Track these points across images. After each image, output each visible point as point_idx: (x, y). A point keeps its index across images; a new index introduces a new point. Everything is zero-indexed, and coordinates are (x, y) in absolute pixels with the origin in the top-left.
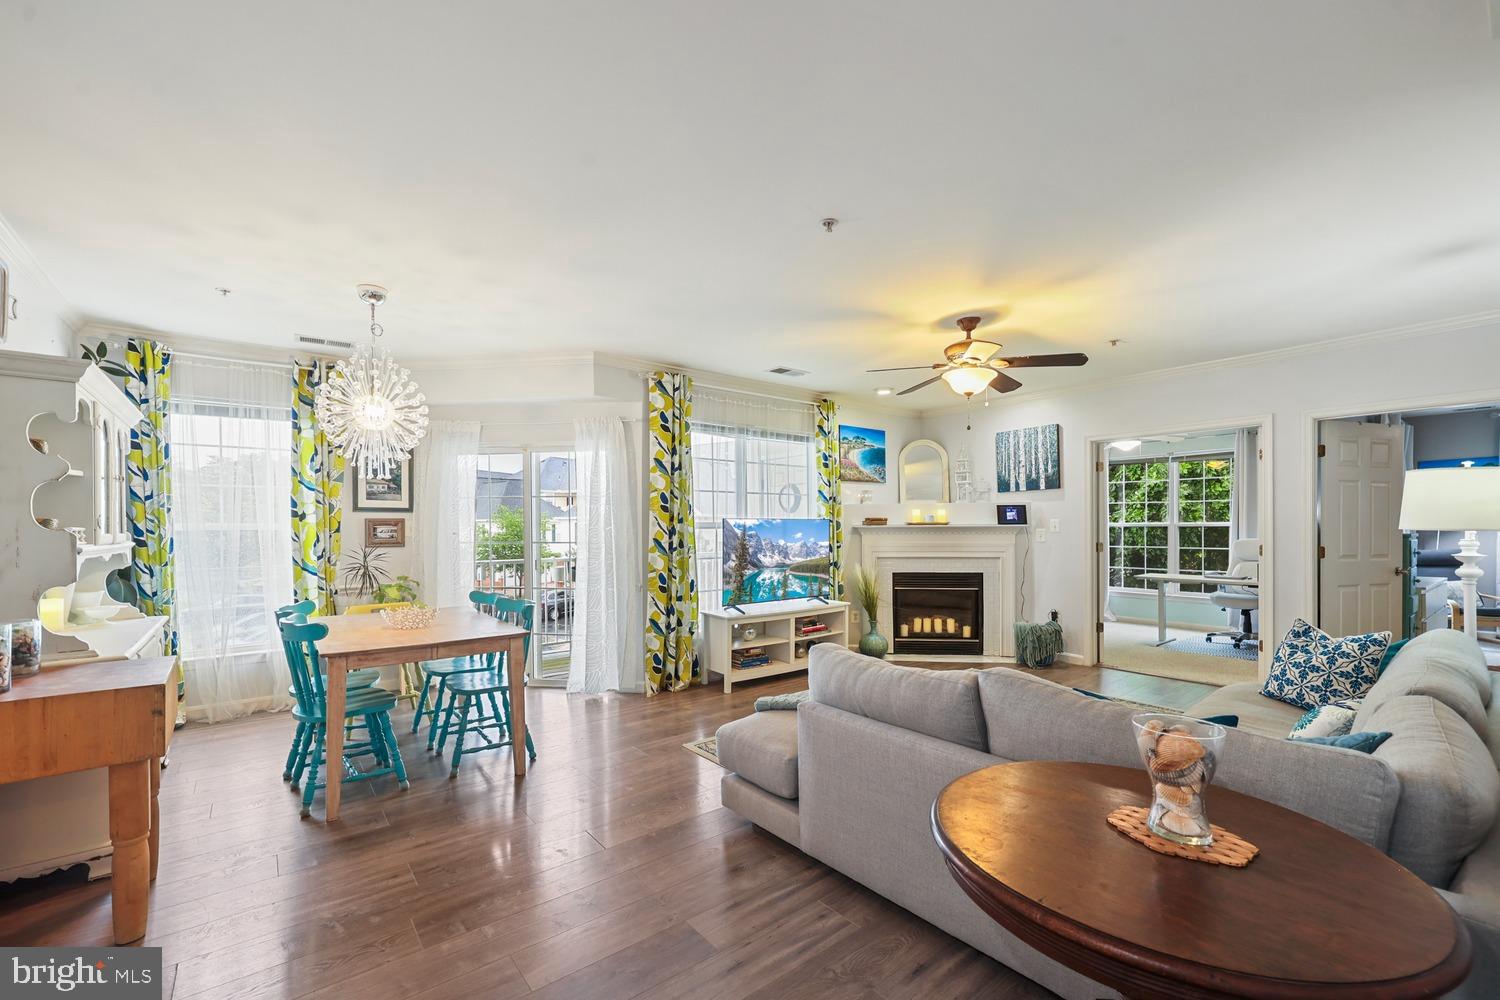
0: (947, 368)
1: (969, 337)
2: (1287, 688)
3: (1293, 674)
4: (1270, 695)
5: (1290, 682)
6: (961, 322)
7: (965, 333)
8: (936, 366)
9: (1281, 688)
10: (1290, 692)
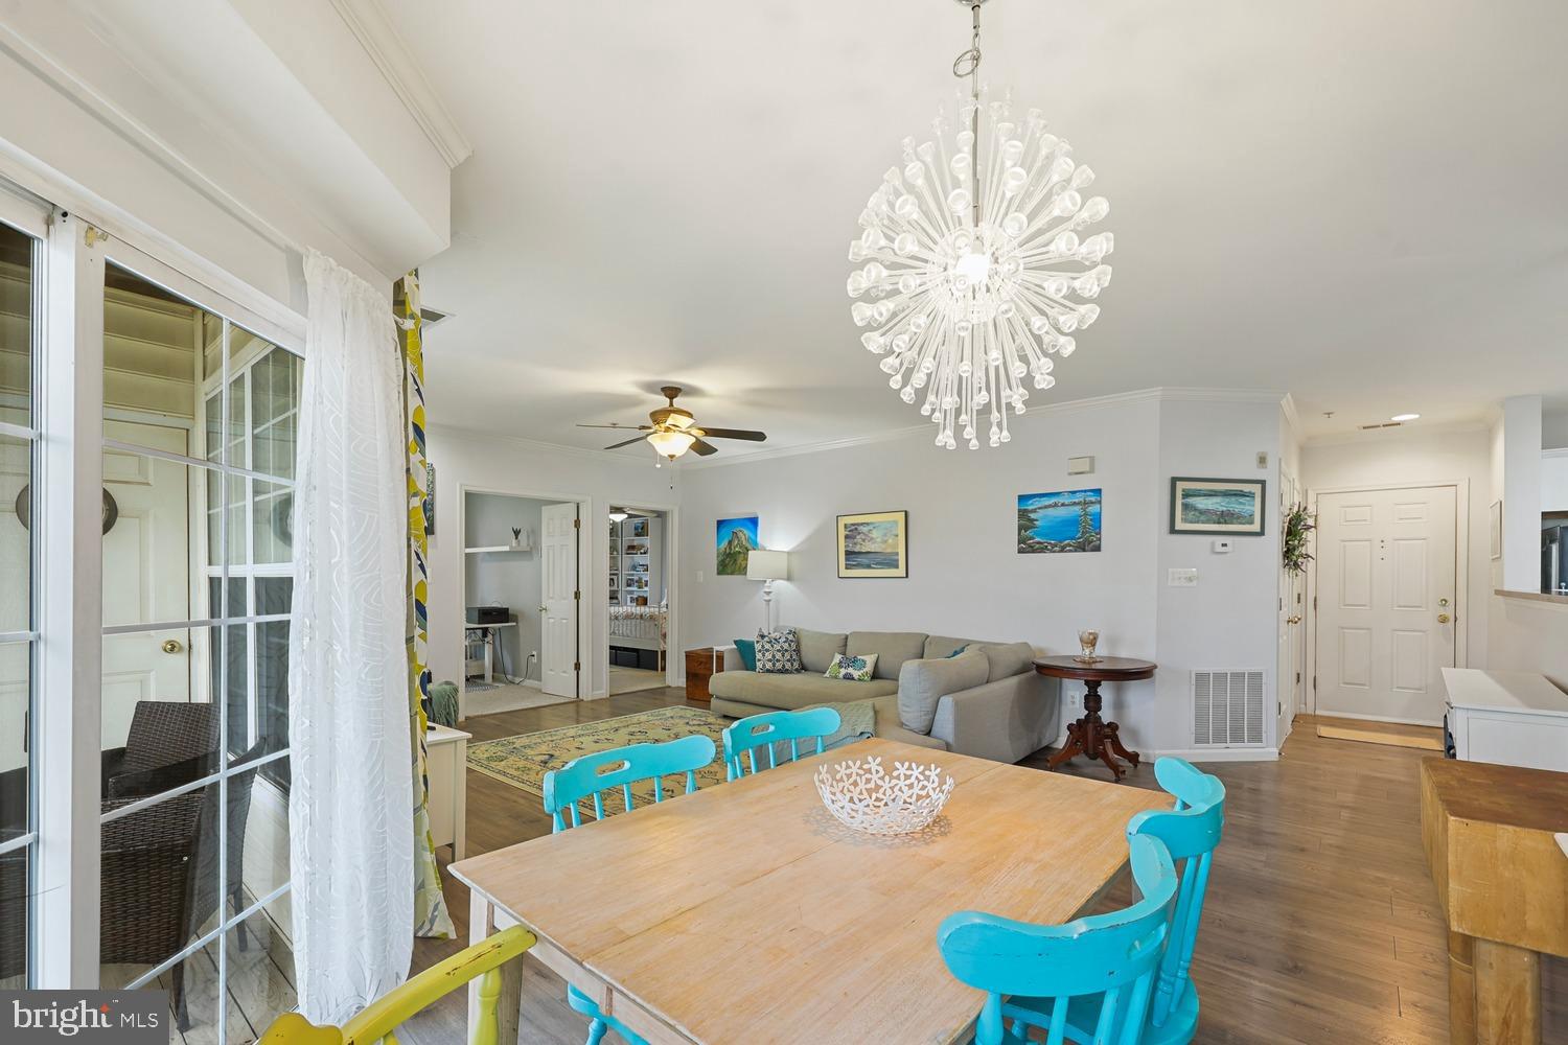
0: (652, 431)
1: (671, 405)
2: (777, 664)
3: (778, 656)
4: (768, 671)
5: (778, 661)
6: (664, 389)
7: (668, 400)
8: (644, 428)
9: (774, 665)
10: (779, 666)
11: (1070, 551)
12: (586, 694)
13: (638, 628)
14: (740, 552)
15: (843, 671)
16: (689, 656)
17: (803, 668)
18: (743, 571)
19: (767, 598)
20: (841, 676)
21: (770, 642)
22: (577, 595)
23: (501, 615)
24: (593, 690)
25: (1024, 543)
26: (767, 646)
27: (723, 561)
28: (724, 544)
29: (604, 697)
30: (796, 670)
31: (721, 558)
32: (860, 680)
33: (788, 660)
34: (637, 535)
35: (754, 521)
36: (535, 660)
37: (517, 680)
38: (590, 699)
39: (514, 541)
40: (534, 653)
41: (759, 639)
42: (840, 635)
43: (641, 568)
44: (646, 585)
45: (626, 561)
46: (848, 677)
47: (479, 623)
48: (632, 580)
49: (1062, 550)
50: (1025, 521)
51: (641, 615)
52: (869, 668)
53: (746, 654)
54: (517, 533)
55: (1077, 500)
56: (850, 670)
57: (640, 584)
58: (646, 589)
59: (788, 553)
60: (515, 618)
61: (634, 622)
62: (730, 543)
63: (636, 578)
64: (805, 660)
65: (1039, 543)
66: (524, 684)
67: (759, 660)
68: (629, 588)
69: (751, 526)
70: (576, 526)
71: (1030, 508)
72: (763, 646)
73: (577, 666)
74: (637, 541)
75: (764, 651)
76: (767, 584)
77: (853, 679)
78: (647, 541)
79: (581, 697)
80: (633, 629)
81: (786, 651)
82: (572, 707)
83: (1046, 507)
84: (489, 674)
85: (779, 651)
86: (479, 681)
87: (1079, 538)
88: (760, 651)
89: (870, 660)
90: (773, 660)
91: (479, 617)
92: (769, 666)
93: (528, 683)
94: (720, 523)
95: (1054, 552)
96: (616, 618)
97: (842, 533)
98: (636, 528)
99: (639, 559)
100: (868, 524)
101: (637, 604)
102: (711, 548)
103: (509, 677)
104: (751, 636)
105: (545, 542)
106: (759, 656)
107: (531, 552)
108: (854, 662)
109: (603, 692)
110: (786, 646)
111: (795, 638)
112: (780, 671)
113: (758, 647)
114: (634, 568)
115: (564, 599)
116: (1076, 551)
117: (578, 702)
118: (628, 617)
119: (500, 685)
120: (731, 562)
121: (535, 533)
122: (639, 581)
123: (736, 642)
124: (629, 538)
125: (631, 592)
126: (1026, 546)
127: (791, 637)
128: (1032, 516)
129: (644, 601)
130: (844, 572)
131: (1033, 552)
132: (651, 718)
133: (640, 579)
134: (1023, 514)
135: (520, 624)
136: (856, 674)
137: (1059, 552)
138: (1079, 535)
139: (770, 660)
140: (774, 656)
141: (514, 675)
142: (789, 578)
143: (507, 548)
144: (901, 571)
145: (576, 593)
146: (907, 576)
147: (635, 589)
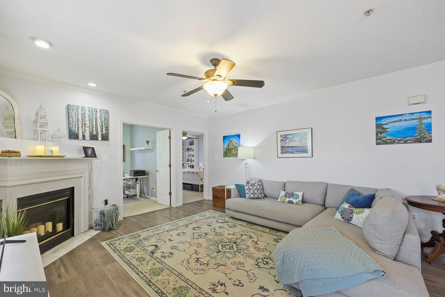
0: (206, 81)
3: (256, 191)
4: (252, 198)
5: (256, 194)
6: (212, 60)
9: (254, 196)
10: (256, 196)
11: (411, 143)
12: (174, 205)
13: (192, 176)
14: (233, 148)
15: (287, 199)
16: (214, 189)
17: (265, 196)
18: (236, 155)
19: (246, 166)
20: (286, 201)
21: (251, 185)
22: (170, 166)
23: (142, 173)
24: (176, 203)
25: (380, 139)
26: (251, 187)
27: (226, 152)
28: (226, 145)
29: (181, 205)
30: (263, 197)
31: (225, 151)
32: (296, 204)
33: (260, 193)
34: (190, 145)
35: (239, 136)
36: (155, 190)
37: (149, 197)
38: (175, 207)
39: (147, 145)
40: (154, 187)
41: (247, 184)
42: (281, 182)
43: (191, 156)
44: (193, 161)
45: (187, 153)
46: (290, 202)
47: (134, 176)
48: (189, 160)
49: (405, 142)
50: (380, 129)
51: (193, 172)
52: (300, 198)
53: (241, 191)
54: (148, 142)
55: (414, 117)
56: (291, 199)
58: (193, 162)
59: (254, 148)
60: (147, 174)
61: (190, 174)
62: (229, 144)
63: (190, 159)
64: (266, 193)
65: (389, 139)
66: (151, 199)
67: (247, 193)
68: (188, 162)
69: (237, 138)
70: (169, 138)
71: (383, 123)
72: (249, 187)
73: (170, 194)
74: (190, 147)
75: (249, 189)
76: (246, 161)
77: (293, 203)
78: (193, 147)
79: (172, 206)
80: (190, 177)
81: (259, 189)
82: (168, 211)
83: (394, 122)
84: (138, 194)
85: (256, 189)
86: (135, 197)
87: (418, 136)
88: (247, 189)
89: (300, 194)
90: (254, 193)
91: (134, 174)
92: (252, 196)
93: (153, 198)
94: (225, 137)
95: (400, 143)
96: (184, 173)
97: (279, 139)
98: (190, 143)
99: (191, 153)
100: (292, 134)
101: (190, 168)
102: (221, 147)
103: (146, 196)
104: (243, 182)
105: (158, 145)
106: (247, 192)
107: (153, 150)
108: (292, 195)
109: (180, 204)
110: (258, 187)
111: (261, 183)
112: (257, 198)
113: (246, 188)
114: (189, 156)
115: (165, 167)
116: (414, 143)
117: (170, 208)
118: (188, 173)
119: (142, 199)
120: (230, 152)
121: (154, 142)
122: (191, 160)
123: (236, 185)
124: (188, 146)
125: (188, 164)
126: (380, 141)
127: (260, 183)
128: (385, 127)
129: (192, 167)
130: (280, 155)
131: (386, 144)
132: (201, 218)
134: (378, 126)
135: (149, 176)
136: (295, 201)
137: (403, 143)
138: (417, 134)
139: (252, 194)
140: (254, 192)
141: (148, 195)
142: (255, 158)
143: (144, 148)
144: (309, 154)
145: (169, 165)
146: (312, 157)
147: (190, 163)
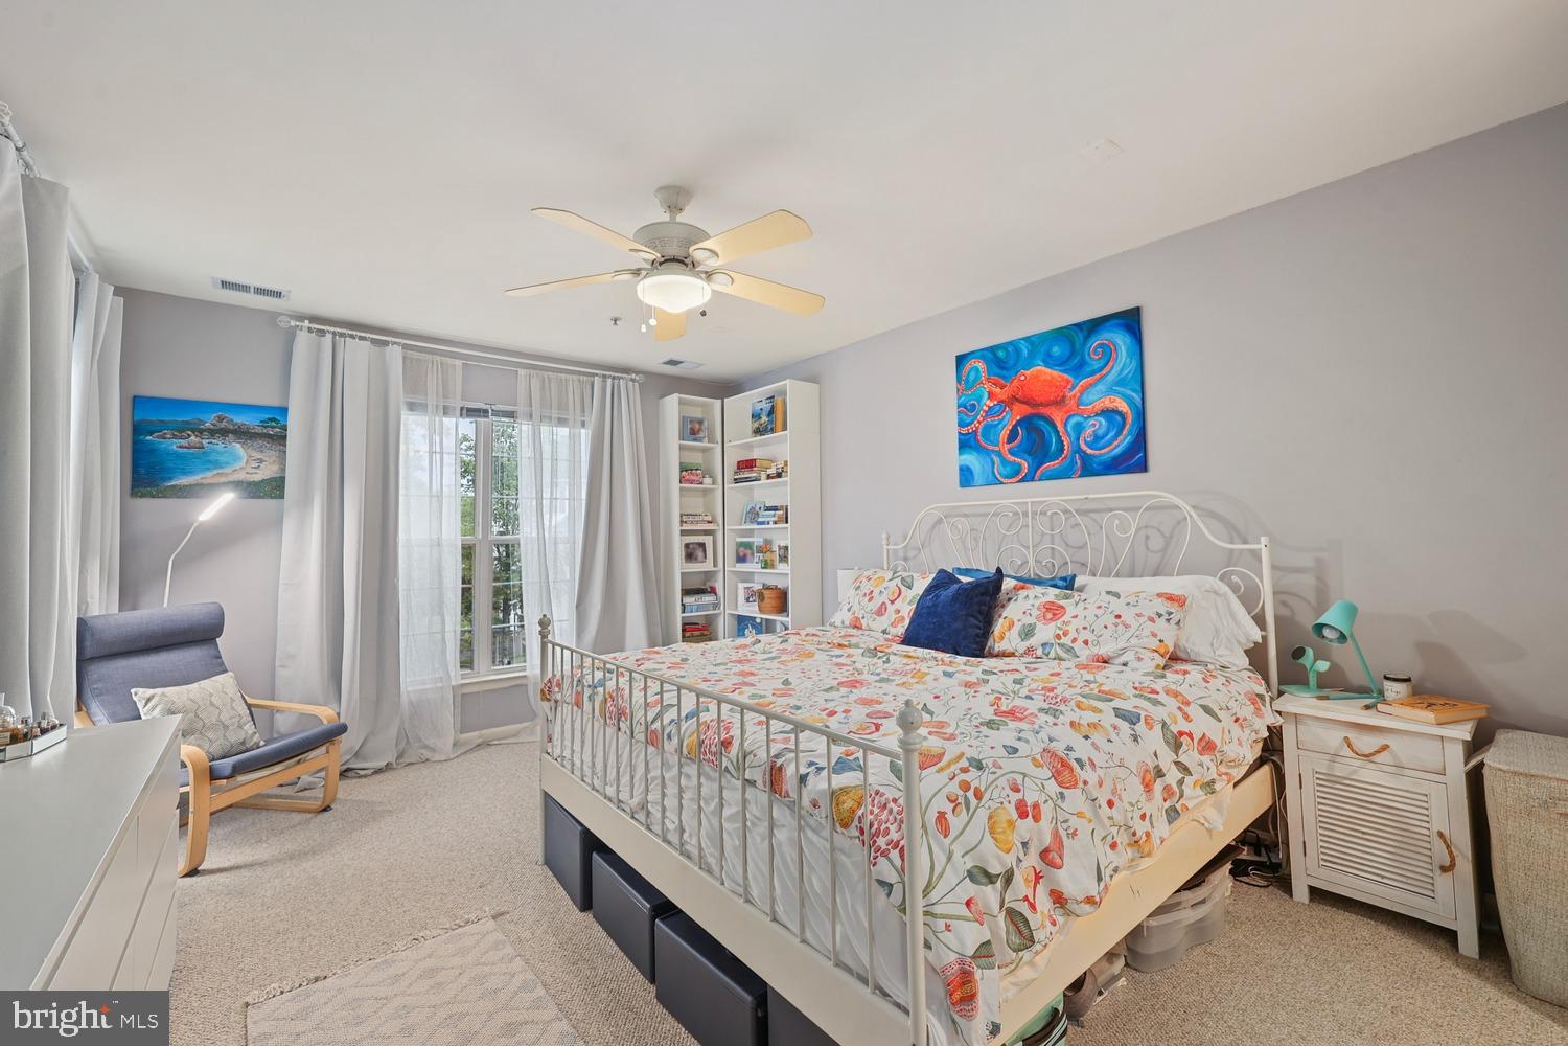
34: (758, 432)
43: (770, 516)
44: (784, 558)
45: (734, 498)
48: (748, 546)
57: (771, 555)
58: (782, 568)
63: (757, 540)
74: (759, 448)
78: (779, 447)
98: (756, 416)
99: (764, 492)
114: (753, 514)
122: (765, 548)
124: (742, 442)
125: (747, 577)
133: (768, 542)
